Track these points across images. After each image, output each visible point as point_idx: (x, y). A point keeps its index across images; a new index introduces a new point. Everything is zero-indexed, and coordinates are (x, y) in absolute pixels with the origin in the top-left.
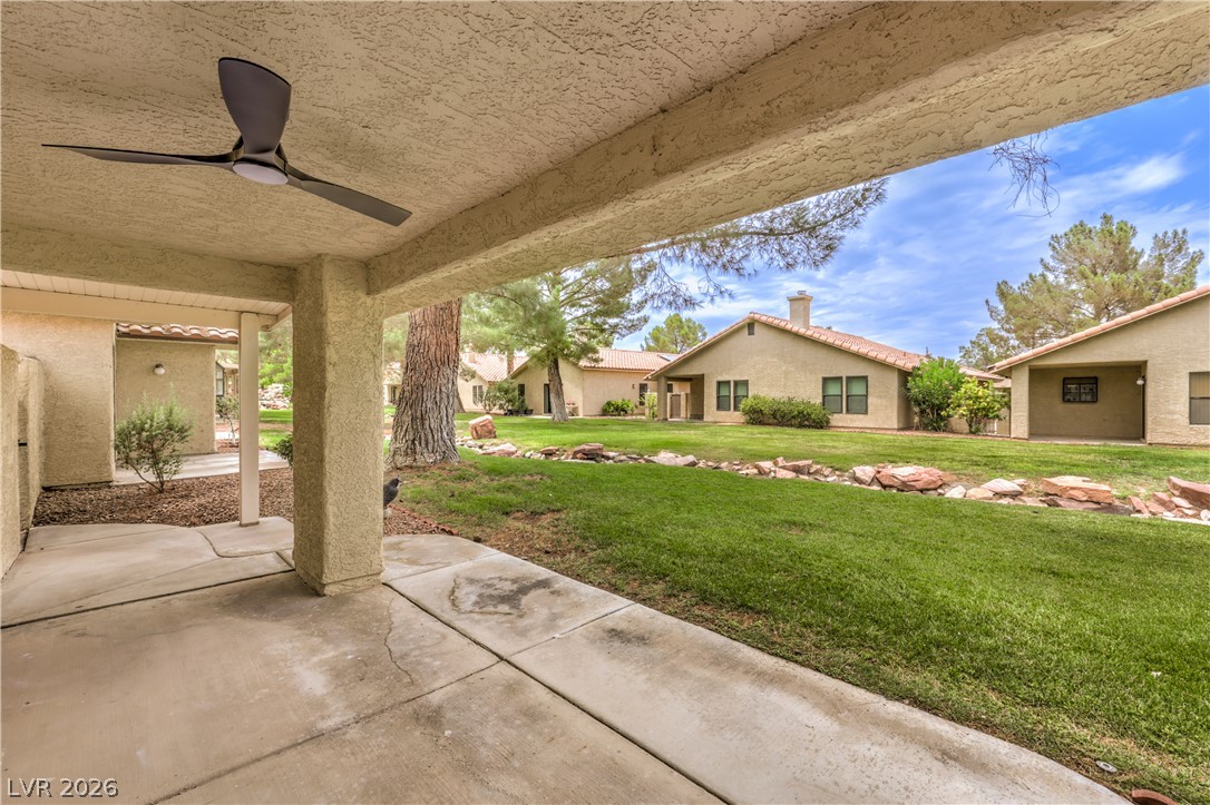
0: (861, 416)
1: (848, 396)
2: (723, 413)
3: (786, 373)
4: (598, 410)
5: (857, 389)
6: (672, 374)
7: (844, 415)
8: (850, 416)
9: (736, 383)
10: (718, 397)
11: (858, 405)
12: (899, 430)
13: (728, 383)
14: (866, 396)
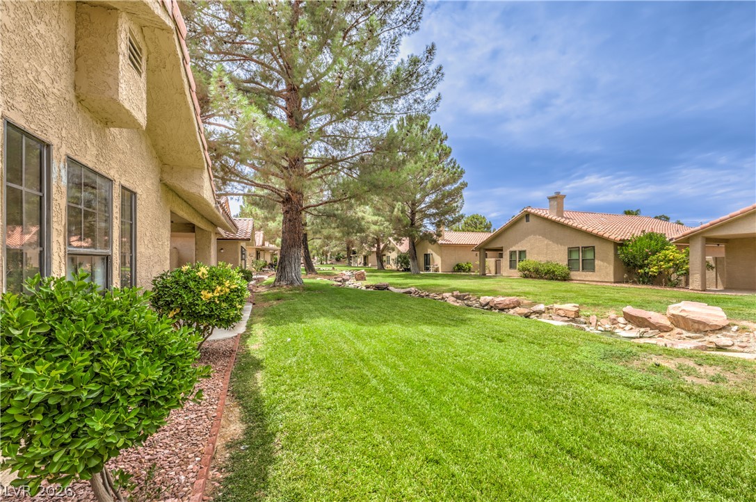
0: (592, 273)
1: (583, 260)
2: (513, 271)
3: (547, 245)
4: (451, 269)
5: (589, 256)
6: (487, 247)
7: (580, 272)
8: (584, 273)
9: (520, 252)
10: (510, 261)
11: (588, 266)
12: (615, 283)
13: (515, 252)
14: (594, 259)
